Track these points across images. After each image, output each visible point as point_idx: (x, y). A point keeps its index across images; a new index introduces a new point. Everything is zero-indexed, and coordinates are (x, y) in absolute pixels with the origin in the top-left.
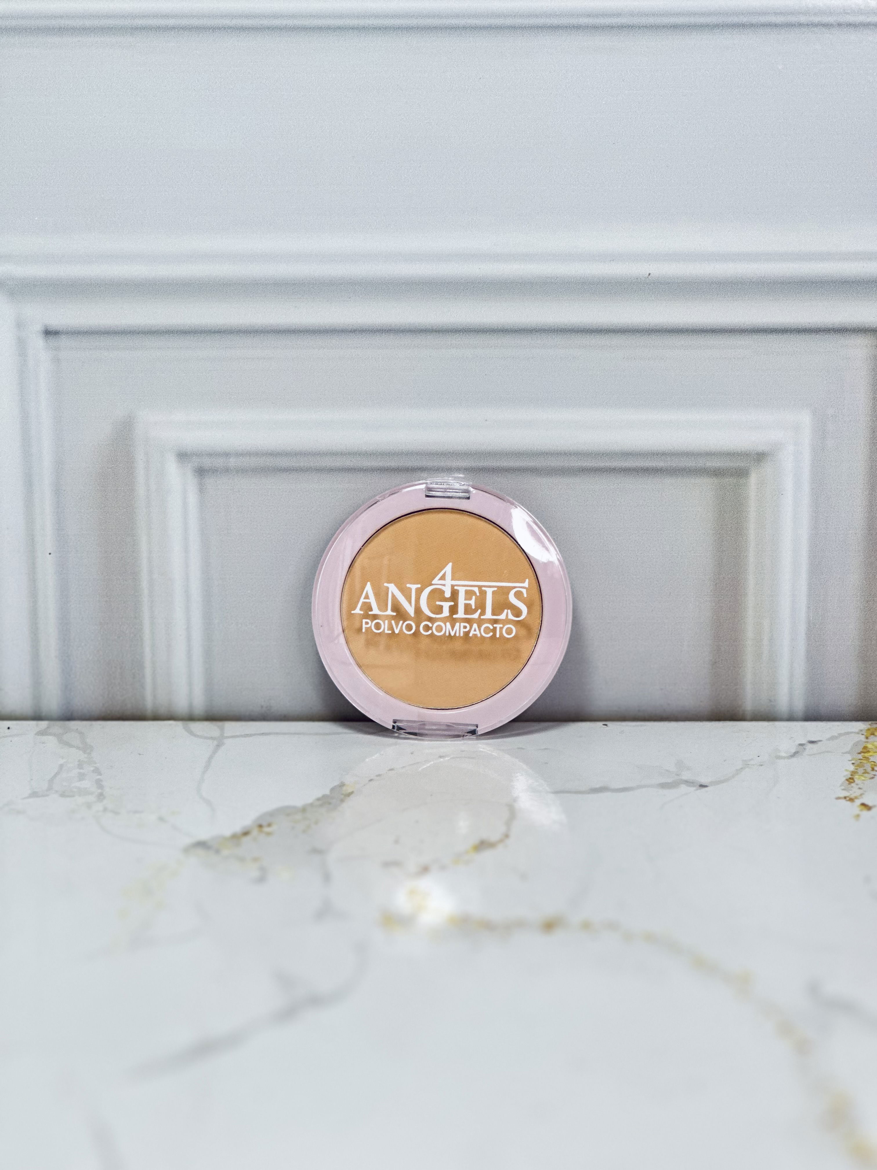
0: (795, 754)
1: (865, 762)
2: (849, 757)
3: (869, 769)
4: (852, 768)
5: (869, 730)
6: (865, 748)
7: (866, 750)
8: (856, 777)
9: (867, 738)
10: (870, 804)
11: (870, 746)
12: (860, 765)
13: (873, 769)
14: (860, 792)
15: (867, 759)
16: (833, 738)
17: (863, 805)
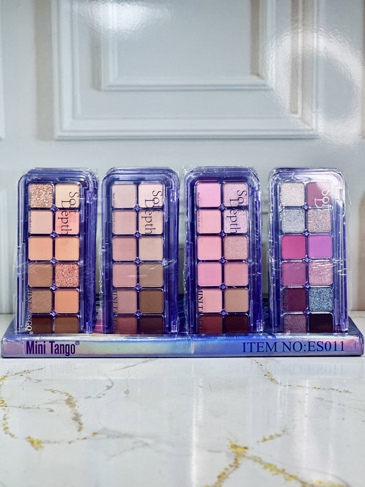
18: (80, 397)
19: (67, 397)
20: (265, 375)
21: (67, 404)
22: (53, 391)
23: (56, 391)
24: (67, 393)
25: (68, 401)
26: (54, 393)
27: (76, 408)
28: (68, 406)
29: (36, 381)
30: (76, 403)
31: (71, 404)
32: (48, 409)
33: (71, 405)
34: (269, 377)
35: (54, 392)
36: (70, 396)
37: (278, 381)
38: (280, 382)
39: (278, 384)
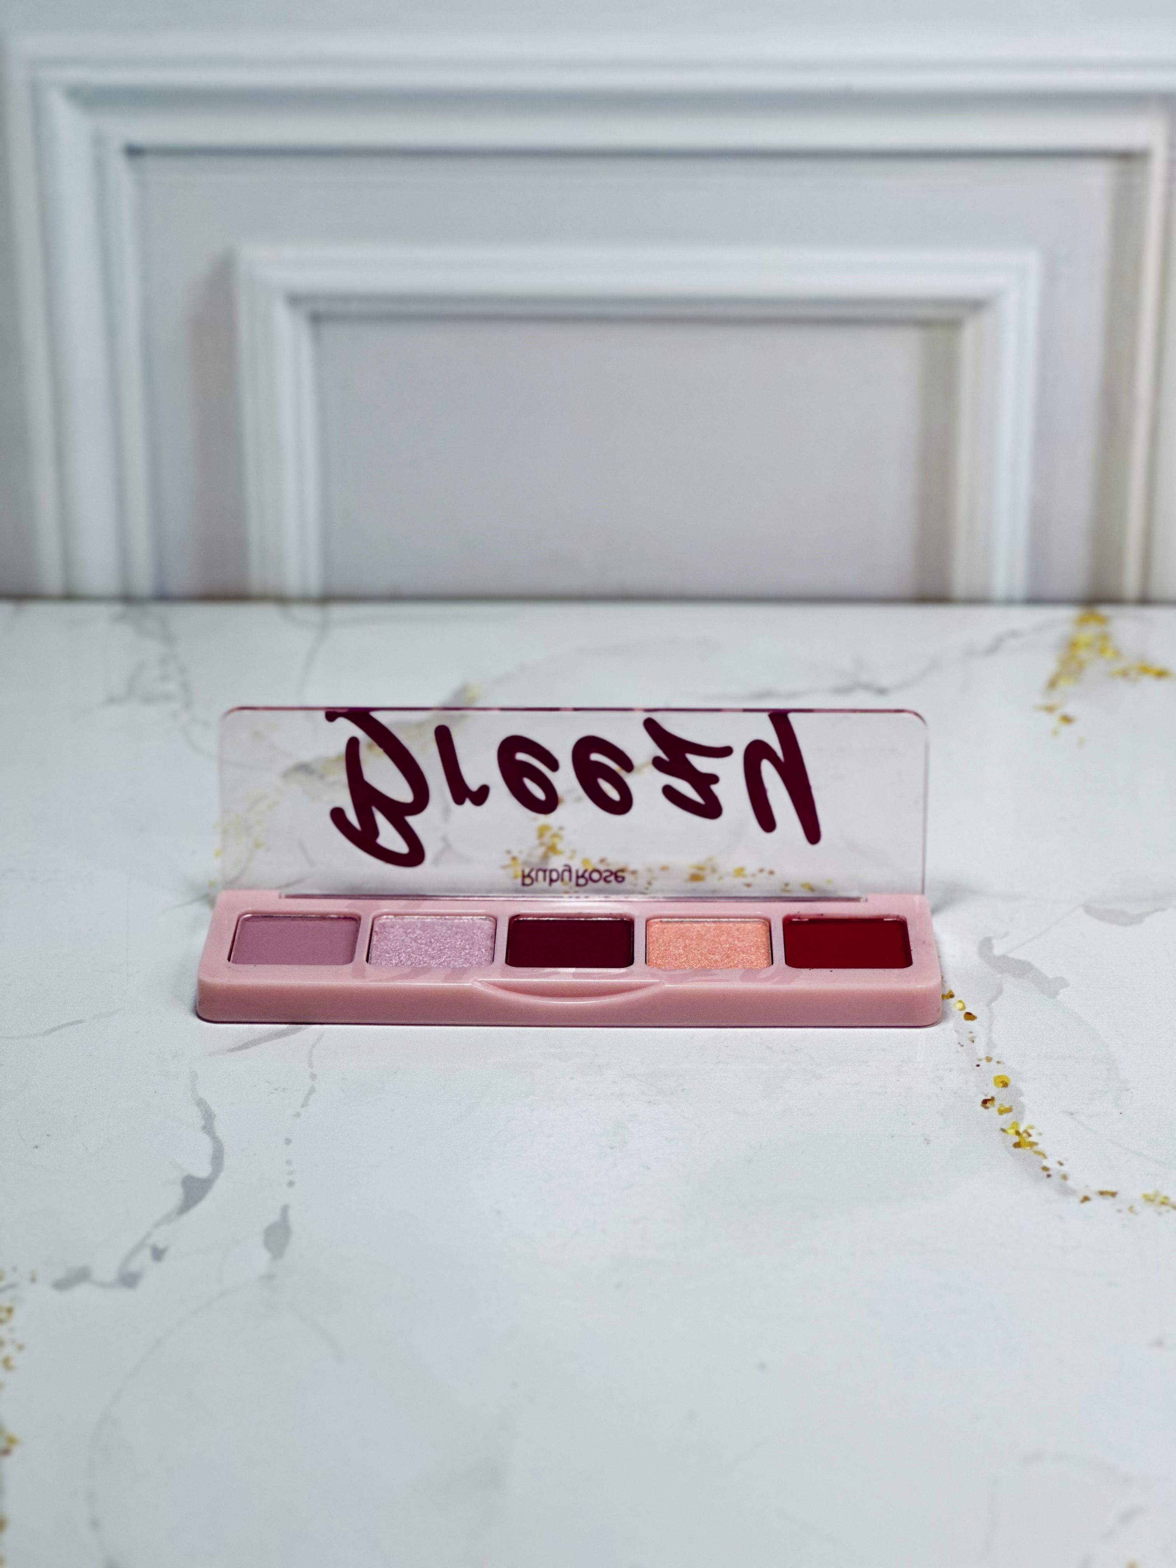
0: (991, 650)
1: (1071, 660)
2: (1053, 653)
3: (1075, 670)
4: (1056, 669)
5: (1080, 617)
6: (1074, 642)
7: (1074, 645)
8: (1059, 680)
9: (1077, 628)
10: (1071, 715)
11: (1079, 639)
12: (1066, 664)
13: (1079, 670)
14: (1062, 700)
15: (1074, 656)
17: (1064, 716)
18: (33, 1280)
20: (985, 1102)
34: (1005, 1116)
37: (1047, 1154)
38: (1061, 1164)
39: (1049, 1176)
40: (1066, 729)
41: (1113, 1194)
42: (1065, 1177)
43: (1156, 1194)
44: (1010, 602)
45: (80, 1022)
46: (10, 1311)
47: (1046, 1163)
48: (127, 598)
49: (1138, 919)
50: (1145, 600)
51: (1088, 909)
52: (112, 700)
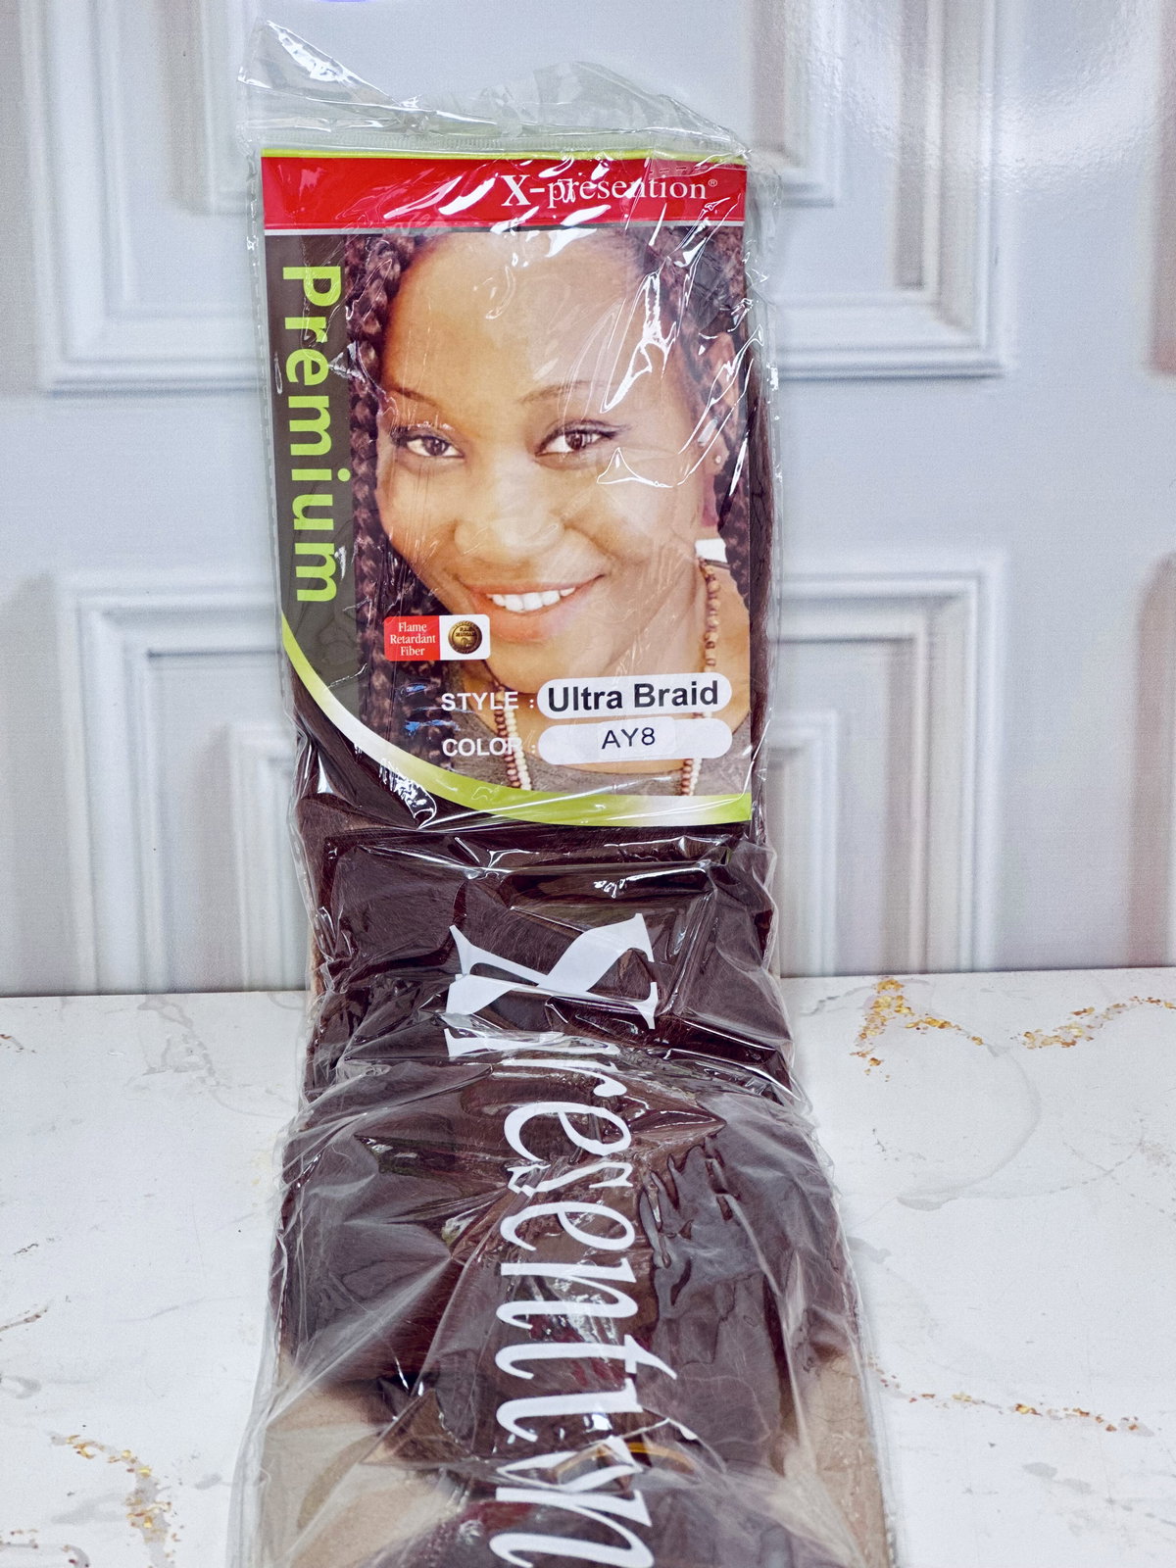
0: (817, 1010)
1: (876, 1017)
2: (862, 1012)
3: (879, 1024)
4: (865, 1023)
5: (880, 984)
6: (877, 1002)
7: (877, 1005)
8: (868, 1032)
9: (879, 992)
10: (879, 1059)
11: (881, 1000)
12: (872, 1020)
13: (883, 1024)
14: (871, 1047)
15: (878, 1013)
16: (848, 994)
17: (873, 1059)
18: (181, 1484)
19: (132, 1483)
21: (133, 1524)
22: (82, 1447)
23: (92, 1443)
24: (133, 1456)
25: (139, 1502)
26: (87, 1456)
27: (169, 1545)
28: (137, 1531)
29: (20, 1389)
30: (167, 1517)
31: (150, 1519)
32: (67, 1548)
33: (148, 1525)
35: (88, 1450)
36: (146, 1476)
37: (885, 1371)
38: (894, 1377)
39: (886, 1386)
40: (875, 1068)
41: (932, 1396)
42: (898, 1386)
43: (962, 1394)
44: (823, 975)
45: (176, 1308)
46: (169, 1504)
47: (884, 1377)
48: (145, 992)
49: (938, 1206)
50: (924, 972)
51: (902, 1201)
52: (152, 1071)
